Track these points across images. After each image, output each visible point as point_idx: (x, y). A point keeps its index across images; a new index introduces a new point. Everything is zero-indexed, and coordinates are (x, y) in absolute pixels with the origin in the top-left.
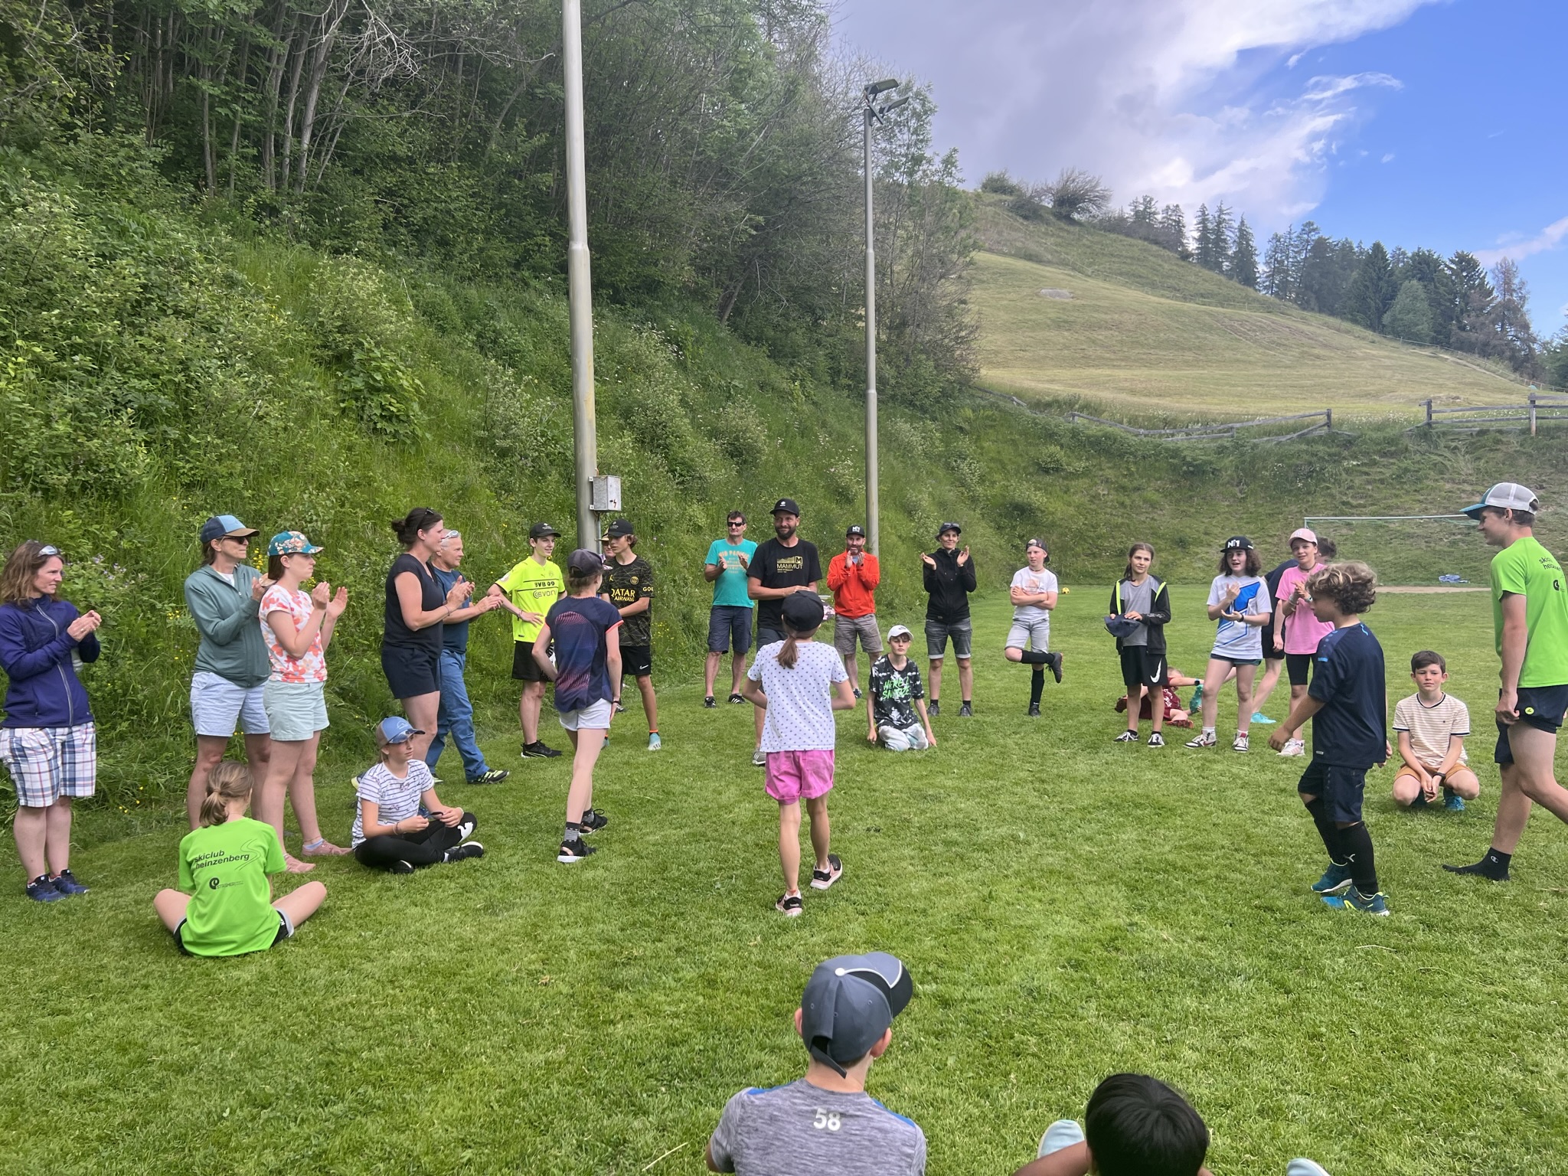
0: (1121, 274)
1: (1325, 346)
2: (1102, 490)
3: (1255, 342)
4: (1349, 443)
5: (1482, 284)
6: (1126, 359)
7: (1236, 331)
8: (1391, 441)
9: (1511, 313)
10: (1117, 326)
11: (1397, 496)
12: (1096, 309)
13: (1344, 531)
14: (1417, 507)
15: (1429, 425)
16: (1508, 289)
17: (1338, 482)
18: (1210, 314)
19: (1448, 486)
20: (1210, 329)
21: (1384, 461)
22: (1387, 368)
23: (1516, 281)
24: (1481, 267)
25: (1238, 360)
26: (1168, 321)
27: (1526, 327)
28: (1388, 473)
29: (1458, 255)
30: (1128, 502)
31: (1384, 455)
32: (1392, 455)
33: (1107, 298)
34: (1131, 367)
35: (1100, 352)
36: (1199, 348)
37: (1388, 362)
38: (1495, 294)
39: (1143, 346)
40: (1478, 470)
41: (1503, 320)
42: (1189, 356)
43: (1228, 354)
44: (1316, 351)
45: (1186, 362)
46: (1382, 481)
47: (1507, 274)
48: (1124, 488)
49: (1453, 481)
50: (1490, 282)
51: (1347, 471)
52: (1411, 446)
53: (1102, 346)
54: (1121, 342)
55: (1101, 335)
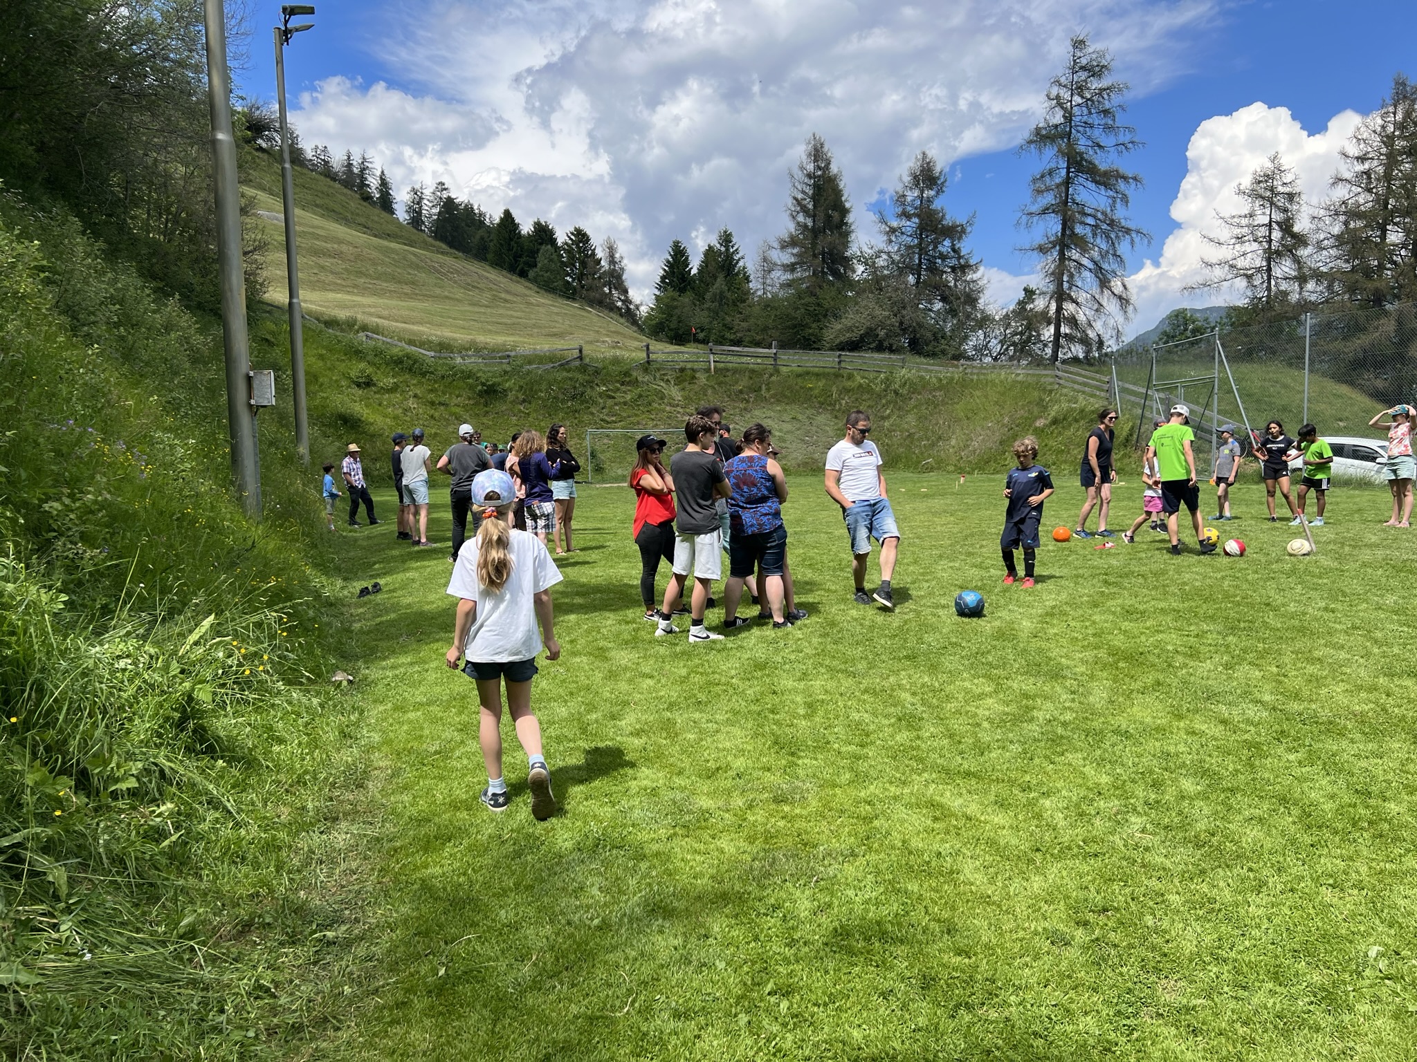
0: (317, 206)
1: (508, 292)
2: (412, 403)
3: (455, 282)
4: (597, 372)
5: (593, 254)
6: (355, 286)
7: (439, 272)
8: (627, 374)
9: (616, 279)
10: (338, 255)
11: (636, 415)
12: (317, 237)
13: (606, 441)
14: (651, 424)
15: (648, 362)
16: (612, 261)
17: (595, 403)
18: (415, 255)
19: (668, 408)
20: (418, 267)
21: (623, 388)
22: (557, 314)
23: (617, 256)
24: (592, 241)
25: (447, 297)
26: (381, 257)
27: (626, 291)
28: (628, 397)
29: (576, 229)
30: (437, 415)
31: (623, 384)
32: (629, 383)
33: (322, 228)
34: (363, 295)
35: (331, 278)
36: (413, 283)
37: (556, 310)
38: (603, 263)
39: (366, 276)
40: (686, 398)
41: (609, 284)
42: (407, 289)
43: (438, 291)
44: (503, 295)
45: (406, 294)
46: (625, 403)
47: (611, 251)
48: (432, 403)
49: (670, 405)
50: (600, 254)
51: (601, 395)
52: (640, 379)
53: (332, 273)
54: (346, 270)
55: (327, 262)
